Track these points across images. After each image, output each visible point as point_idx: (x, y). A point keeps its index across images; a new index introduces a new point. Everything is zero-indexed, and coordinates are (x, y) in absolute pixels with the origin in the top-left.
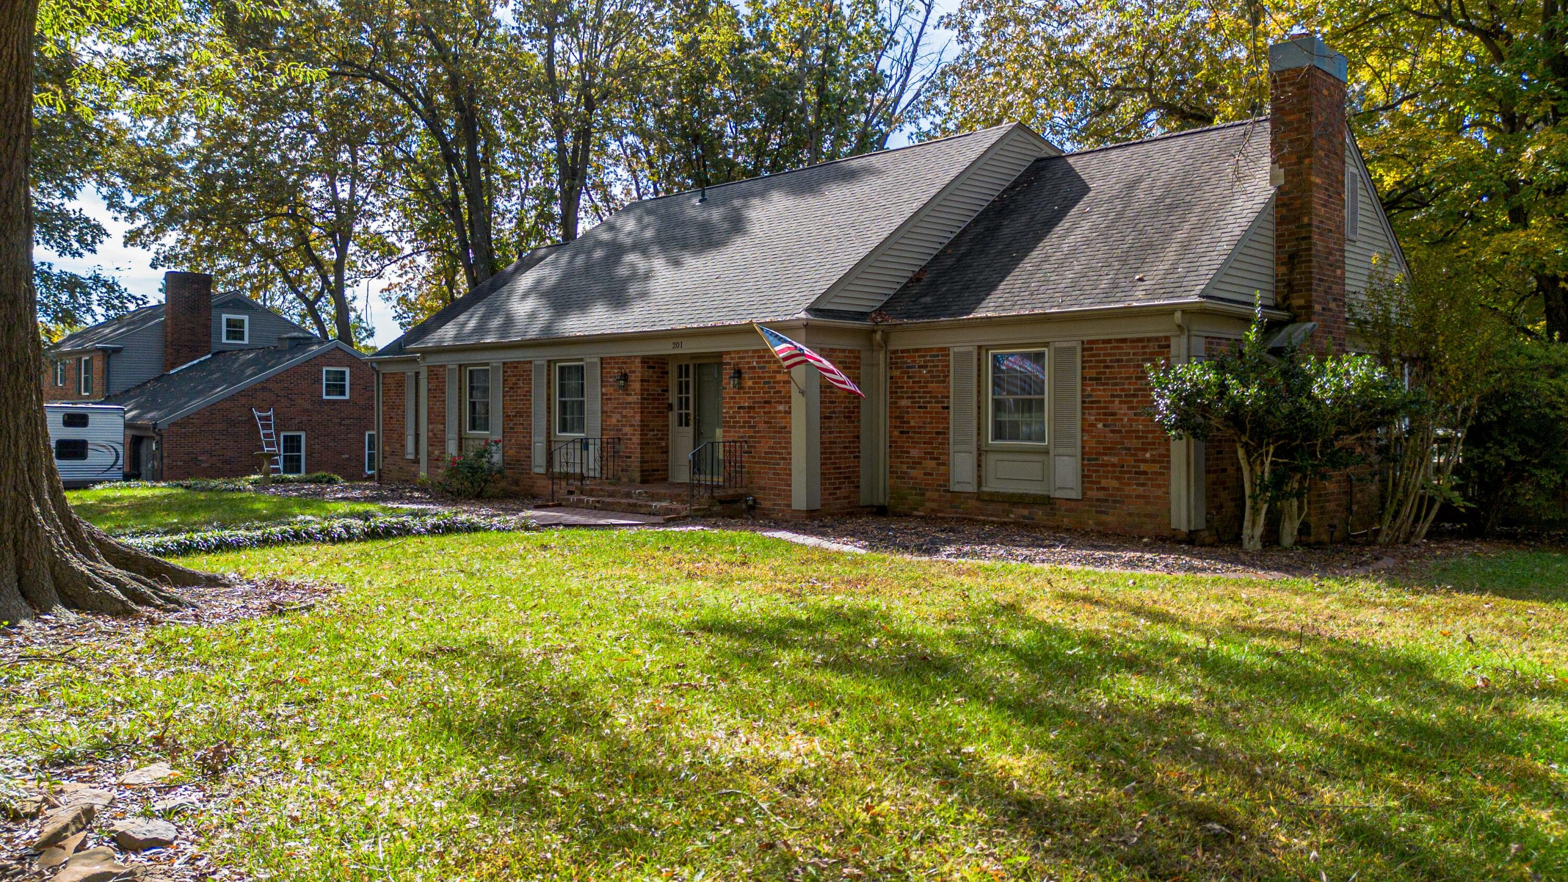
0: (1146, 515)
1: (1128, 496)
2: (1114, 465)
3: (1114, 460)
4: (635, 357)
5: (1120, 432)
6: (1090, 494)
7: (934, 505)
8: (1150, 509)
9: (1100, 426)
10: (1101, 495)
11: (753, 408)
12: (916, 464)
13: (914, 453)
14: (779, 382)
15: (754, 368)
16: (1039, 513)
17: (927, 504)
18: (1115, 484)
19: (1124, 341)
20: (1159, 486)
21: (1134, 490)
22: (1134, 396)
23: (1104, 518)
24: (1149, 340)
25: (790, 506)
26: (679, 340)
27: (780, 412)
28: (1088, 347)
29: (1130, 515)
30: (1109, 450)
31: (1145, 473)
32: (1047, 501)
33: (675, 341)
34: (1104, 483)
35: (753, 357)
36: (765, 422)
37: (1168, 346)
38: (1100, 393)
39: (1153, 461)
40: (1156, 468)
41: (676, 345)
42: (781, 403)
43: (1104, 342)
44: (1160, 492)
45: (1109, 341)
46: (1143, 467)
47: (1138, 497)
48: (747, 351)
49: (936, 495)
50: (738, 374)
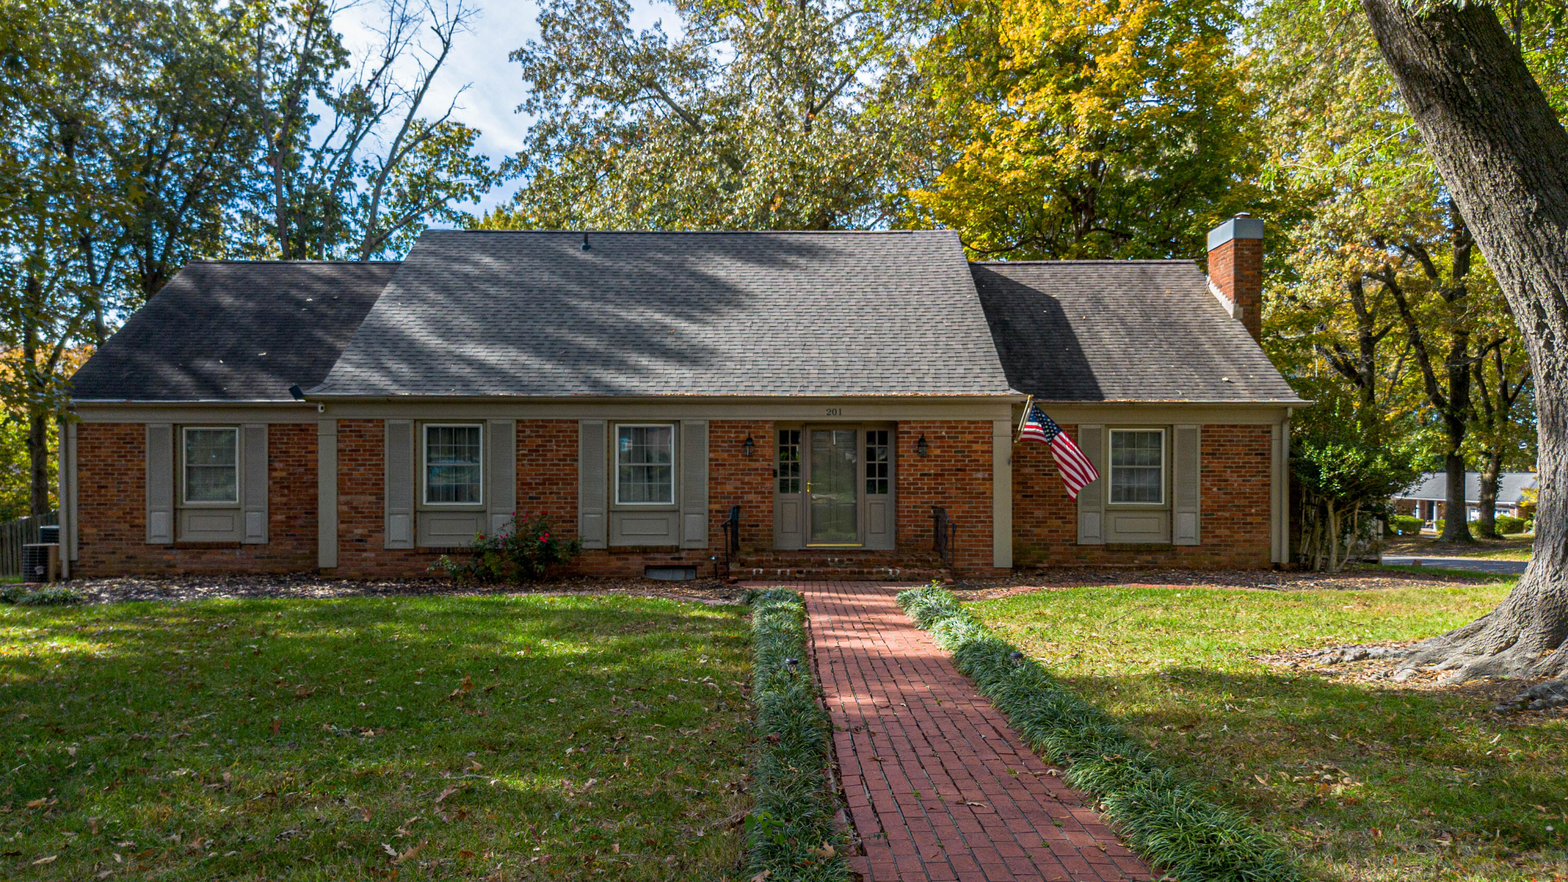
0: (1251, 554)
1: (1237, 541)
2: (1226, 519)
3: (1227, 514)
4: (766, 422)
5: (1231, 494)
6: (1206, 541)
7: (1059, 557)
8: (1254, 550)
9: (1215, 489)
10: (1216, 541)
11: (943, 475)
12: (1039, 523)
13: (1039, 514)
14: (976, 451)
15: (944, 437)
16: (1162, 558)
17: (1052, 557)
18: (1227, 532)
19: (1235, 426)
20: (1262, 532)
21: (1241, 536)
22: (1244, 467)
23: (1217, 558)
24: (1255, 427)
25: (992, 564)
26: (837, 408)
27: (978, 479)
28: (1206, 430)
29: (1239, 554)
30: (1222, 508)
31: (1251, 523)
32: (1169, 549)
33: (832, 407)
34: (1218, 532)
35: (941, 427)
36: (957, 489)
37: (1269, 432)
38: (1215, 465)
39: (1257, 515)
40: (1259, 520)
41: (833, 412)
42: (978, 470)
43: (1218, 426)
44: (1262, 537)
45: (1223, 426)
46: (1249, 519)
47: (1245, 541)
48: (934, 422)
49: (1061, 549)
50: (922, 442)
